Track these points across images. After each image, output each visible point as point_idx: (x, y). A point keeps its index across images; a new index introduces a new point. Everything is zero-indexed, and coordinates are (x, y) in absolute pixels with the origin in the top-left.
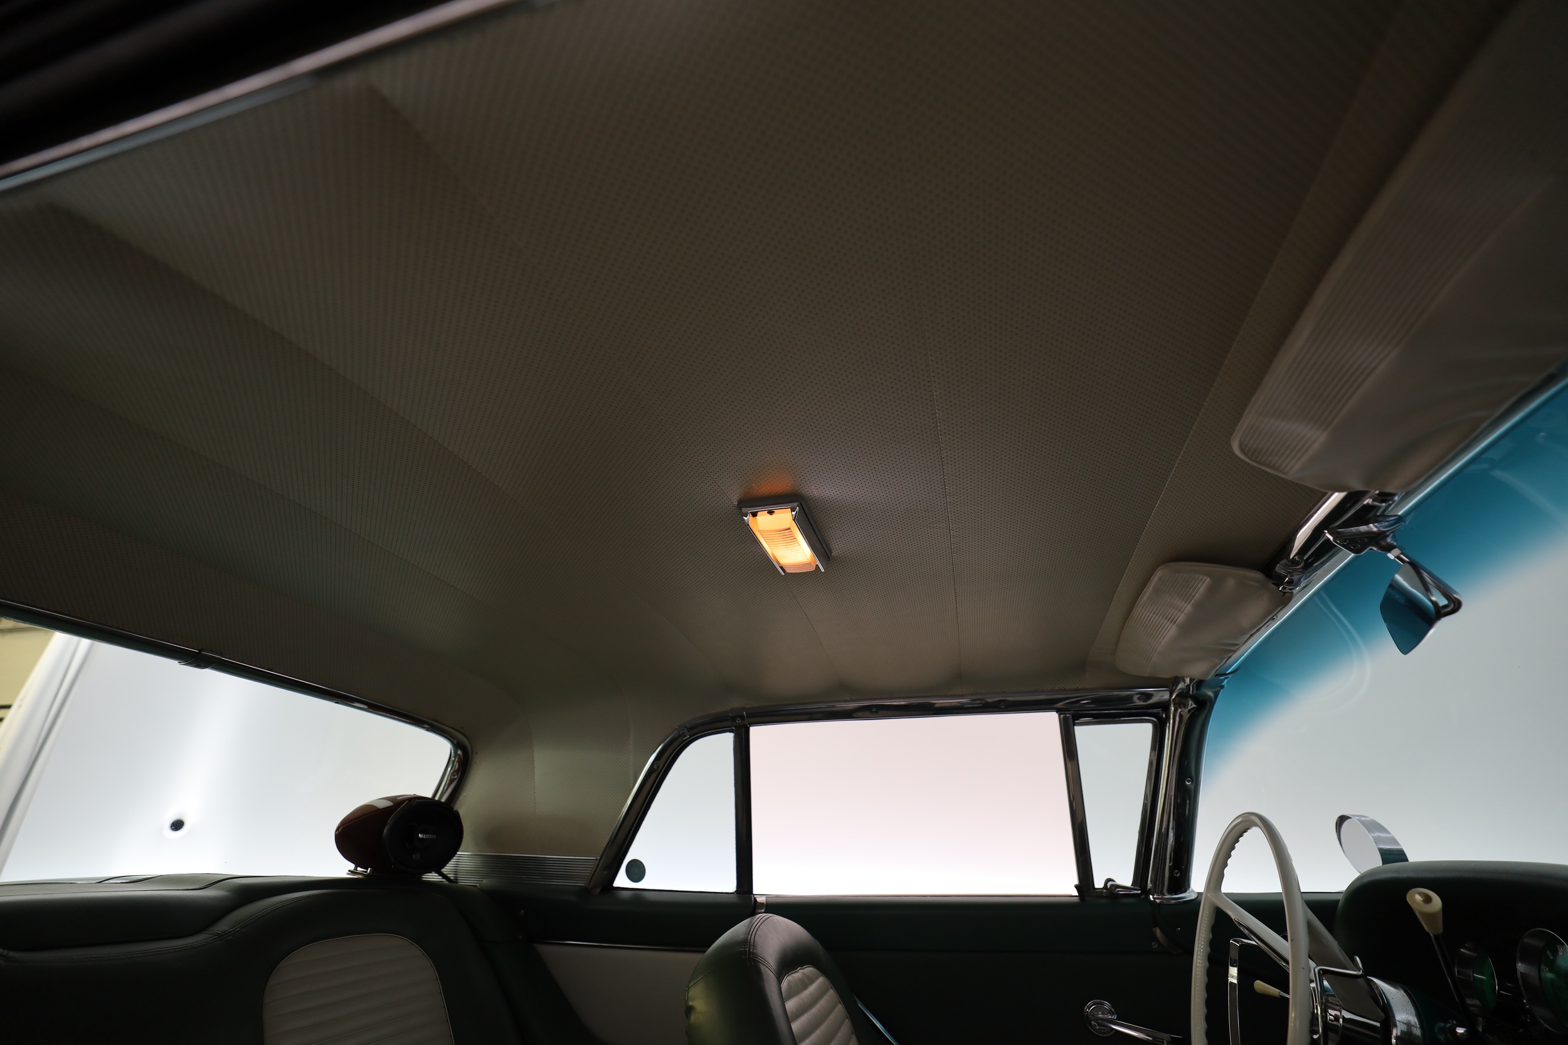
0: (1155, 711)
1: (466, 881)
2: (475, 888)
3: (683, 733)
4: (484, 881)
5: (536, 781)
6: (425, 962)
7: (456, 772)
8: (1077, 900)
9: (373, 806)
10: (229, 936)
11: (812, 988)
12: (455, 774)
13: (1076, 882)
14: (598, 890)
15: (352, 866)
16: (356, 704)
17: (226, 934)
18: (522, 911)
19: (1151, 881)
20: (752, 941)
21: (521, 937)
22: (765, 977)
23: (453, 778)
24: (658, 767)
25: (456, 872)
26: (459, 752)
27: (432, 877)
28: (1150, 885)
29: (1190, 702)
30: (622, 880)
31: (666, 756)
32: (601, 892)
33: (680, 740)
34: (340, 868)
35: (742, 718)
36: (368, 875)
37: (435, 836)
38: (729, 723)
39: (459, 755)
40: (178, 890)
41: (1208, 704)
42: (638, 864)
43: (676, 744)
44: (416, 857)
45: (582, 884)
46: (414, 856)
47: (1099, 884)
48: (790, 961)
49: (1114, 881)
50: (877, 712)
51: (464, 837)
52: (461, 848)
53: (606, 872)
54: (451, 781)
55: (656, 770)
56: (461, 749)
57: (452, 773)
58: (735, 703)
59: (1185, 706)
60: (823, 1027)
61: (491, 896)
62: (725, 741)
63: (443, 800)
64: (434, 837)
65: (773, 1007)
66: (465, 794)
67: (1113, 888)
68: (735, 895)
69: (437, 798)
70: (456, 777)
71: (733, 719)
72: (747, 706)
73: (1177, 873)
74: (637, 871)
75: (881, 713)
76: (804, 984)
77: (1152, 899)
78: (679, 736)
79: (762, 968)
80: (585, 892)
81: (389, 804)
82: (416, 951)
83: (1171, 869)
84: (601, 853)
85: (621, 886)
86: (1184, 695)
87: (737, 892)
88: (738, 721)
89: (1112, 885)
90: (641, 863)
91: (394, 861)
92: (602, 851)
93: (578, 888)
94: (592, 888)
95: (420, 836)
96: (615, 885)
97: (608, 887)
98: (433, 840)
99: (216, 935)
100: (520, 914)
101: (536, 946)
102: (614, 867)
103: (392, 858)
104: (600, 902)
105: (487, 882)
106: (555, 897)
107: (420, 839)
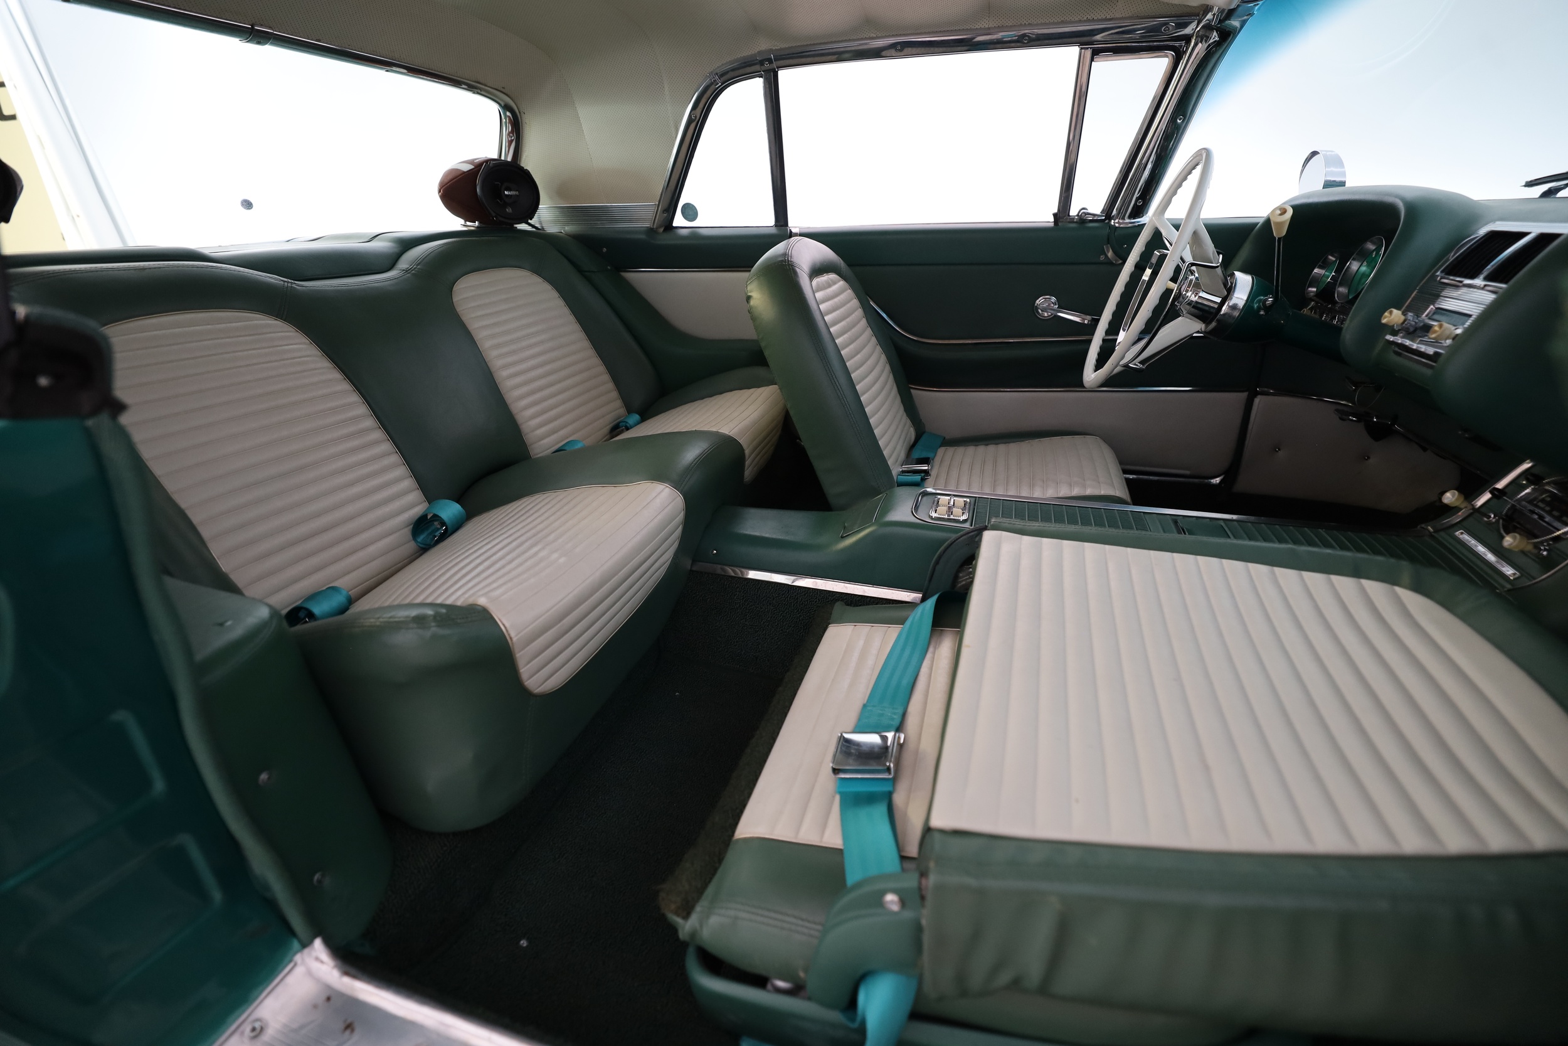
0: (1177, 44)
1: (552, 229)
2: (561, 234)
3: (715, 81)
4: (566, 228)
5: (586, 137)
6: (547, 287)
7: (512, 132)
8: (1052, 225)
9: (458, 169)
10: (412, 271)
11: (835, 288)
12: (511, 135)
13: (1056, 211)
14: (661, 230)
15: (462, 221)
16: (394, 69)
17: (410, 270)
18: (605, 249)
19: (1117, 209)
20: (790, 254)
21: (610, 269)
22: (799, 275)
23: (510, 139)
24: (696, 117)
25: (541, 223)
26: (508, 114)
27: (522, 226)
28: (1115, 212)
29: (1215, 33)
30: (679, 221)
31: (701, 105)
32: (664, 230)
33: (713, 88)
34: (456, 223)
35: (770, 61)
36: (477, 227)
38: (757, 67)
39: (509, 116)
41: (1232, 35)
42: (691, 206)
43: (709, 92)
44: (509, 210)
45: (647, 225)
46: (506, 210)
47: (1074, 211)
48: (818, 270)
49: (1087, 209)
50: (901, 50)
51: (541, 195)
52: (540, 204)
53: (665, 215)
54: (510, 143)
55: (694, 120)
56: (509, 111)
57: (509, 135)
58: (762, 45)
59: (1208, 38)
60: (838, 312)
61: (579, 239)
62: (755, 87)
63: (509, 159)
64: (517, 193)
65: (806, 293)
67: (1083, 215)
68: (774, 228)
69: (503, 158)
70: (513, 138)
71: (762, 63)
72: (774, 48)
73: (1140, 202)
74: (690, 212)
75: (907, 50)
76: (829, 285)
77: (1113, 224)
78: (712, 84)
79: (798, 270)
80: (651, 231)
81: (470, 167)
82: (537, 279)
83: (1138, 199)
84: (658, 199)
85: (679, 226)
86: (1208, 27)
87: (776, 225)
88: (767, 65)
89: (1084, 213)
90: (693, 206)
91: (494, 214)
92: (659, 197)
93: (646, 228)
94: (657, 228)
95: (506, 193)
96: (675, 224)
97: (669, 227)
98: (516, 195)
99: (404, 270)
100: (604, 251)
101: (623, 274)
102: (671, 210)
103: (491, 211)
104: (665, 239)
105: (569, 229)
106: (628, 236)
107: (507, 195)
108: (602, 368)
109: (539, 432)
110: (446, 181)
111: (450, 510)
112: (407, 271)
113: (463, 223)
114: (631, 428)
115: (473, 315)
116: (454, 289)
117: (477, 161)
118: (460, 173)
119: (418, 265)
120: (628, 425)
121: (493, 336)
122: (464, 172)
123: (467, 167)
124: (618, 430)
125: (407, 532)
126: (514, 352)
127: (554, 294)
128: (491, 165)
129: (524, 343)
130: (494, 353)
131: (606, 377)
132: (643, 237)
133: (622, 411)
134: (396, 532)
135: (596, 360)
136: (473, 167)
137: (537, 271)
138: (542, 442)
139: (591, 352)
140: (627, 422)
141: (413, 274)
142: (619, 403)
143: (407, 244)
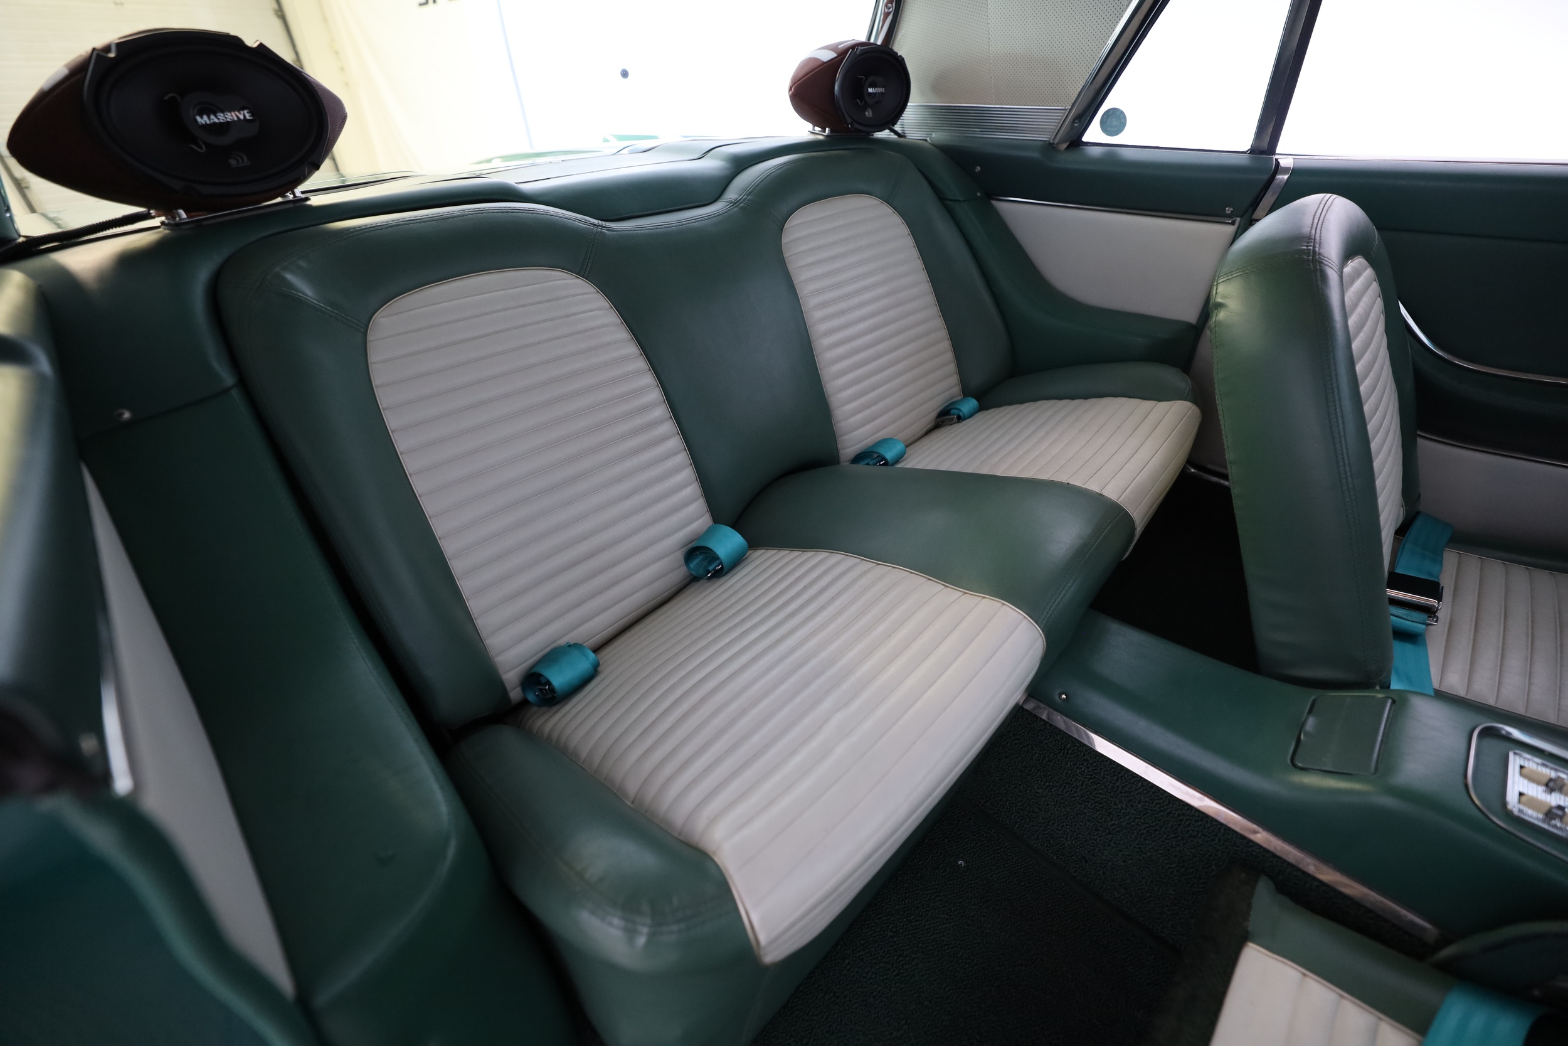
1: (917, 136)
2: (928, 144)
4: (934, 135)
6: (896, 219)
9: (816, 59)
10: (741, 203)
11: (1359, 283)
14: (1064, 146)
15: (811, 128)
17: (738, 202)
18: (979, 168)
20: (1318, 237)
21: (979, 194)
22: (1330, 282)
23: (886, 11)
25: (905, 128)
27: (885, 134)
30: (1094, 133)
32: (1069, 147)
34: (802, 130)
36: (827, 136)
37: (884, 89)
40: (684, 161)
42: (1118, 113)
44: (869, 113)
45: (1044, 137)
46: (867, 113)
51: (911, 92)
52: (910, 100)
53: (1076, 124)
54: (886, 15)
61: (949, 152)
63: (879, 43)
66: (903, 32)
68: (1250, 155)
69: (872, 41)
70: (891, 10)
74: (1115, 121)
80: (1049, 147)
82: (886, 209)
84: (1072, 101)
85: (1093, 141)
87: (1255, 152)
90: (1122, 113)
91: (849, 120)
92: (1074, 99)
93: (1041, 143)
94: (1058, 144)
95: (870, 90)
96: (1085, 139)
97: (1076, 143)
98: (882, 93)
99: (731, 203)
100: (977, 170)
101: (994, 203)
102: (1084, 117)
103: (846, 116)
104: (1067, 160)
105: (938, 136)
106: (1015, 153)
107: (871, 94)
108: (943, 333)
109: (852, 420)
110: (801, 75)
111: (728, 542)
112: (735, 203)
113: (811, 130)
114: (965, 419)
115: (802, 263)
116: (786, 226)
117: (842, 46)
118: (818, 64)
119: (748, 195)
120: (961, 414)
121: (820, 292)
122: (824, 63)
123: (827, 56)
124: (947, 417)
125: (680, 555)
126: (842, 313)
127: (904, 230)
128: (857, 52)
129: (855, 301)
130: (818, 314)
131: (946, 344)
132: (1036, 155)
133: (957, 390)
134: (667, 555)
135: (939, 322)
136: (835, 55)
137: (888, 200)
138: (856, 433)
139: (934, 310)
140: (960, 410)
141: (742, 207)
142: (954, 379)
143: (742, 162)
